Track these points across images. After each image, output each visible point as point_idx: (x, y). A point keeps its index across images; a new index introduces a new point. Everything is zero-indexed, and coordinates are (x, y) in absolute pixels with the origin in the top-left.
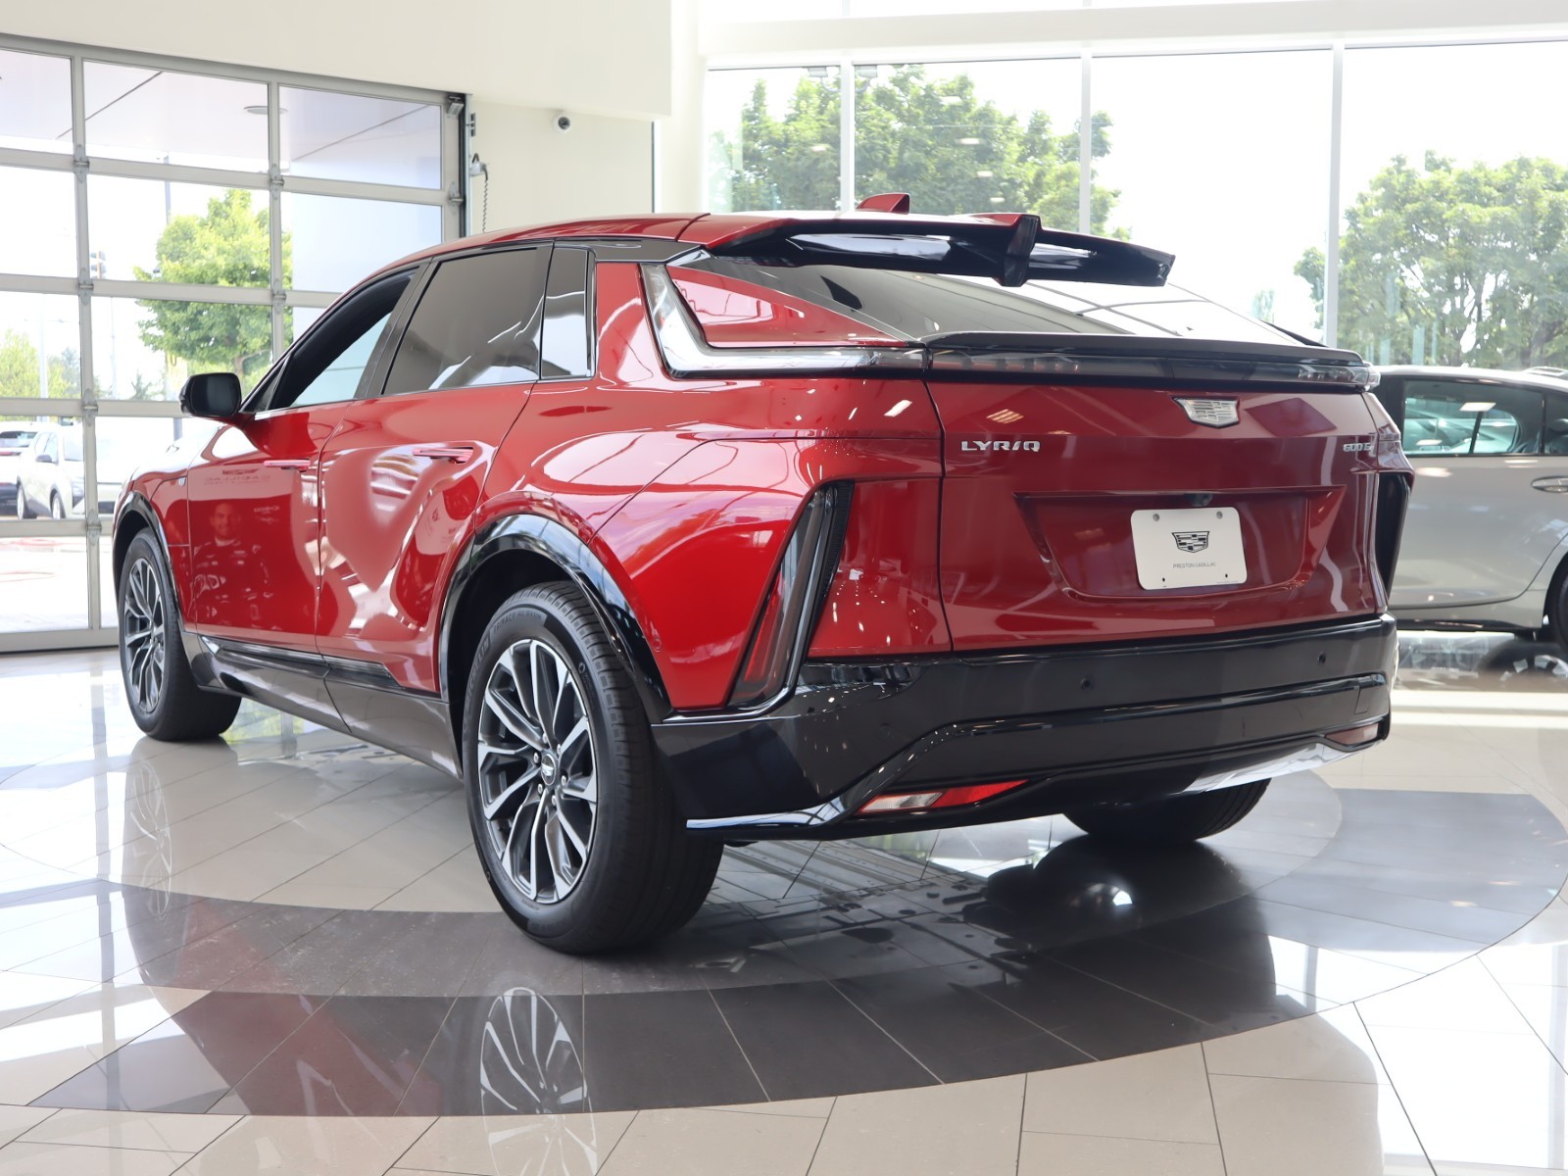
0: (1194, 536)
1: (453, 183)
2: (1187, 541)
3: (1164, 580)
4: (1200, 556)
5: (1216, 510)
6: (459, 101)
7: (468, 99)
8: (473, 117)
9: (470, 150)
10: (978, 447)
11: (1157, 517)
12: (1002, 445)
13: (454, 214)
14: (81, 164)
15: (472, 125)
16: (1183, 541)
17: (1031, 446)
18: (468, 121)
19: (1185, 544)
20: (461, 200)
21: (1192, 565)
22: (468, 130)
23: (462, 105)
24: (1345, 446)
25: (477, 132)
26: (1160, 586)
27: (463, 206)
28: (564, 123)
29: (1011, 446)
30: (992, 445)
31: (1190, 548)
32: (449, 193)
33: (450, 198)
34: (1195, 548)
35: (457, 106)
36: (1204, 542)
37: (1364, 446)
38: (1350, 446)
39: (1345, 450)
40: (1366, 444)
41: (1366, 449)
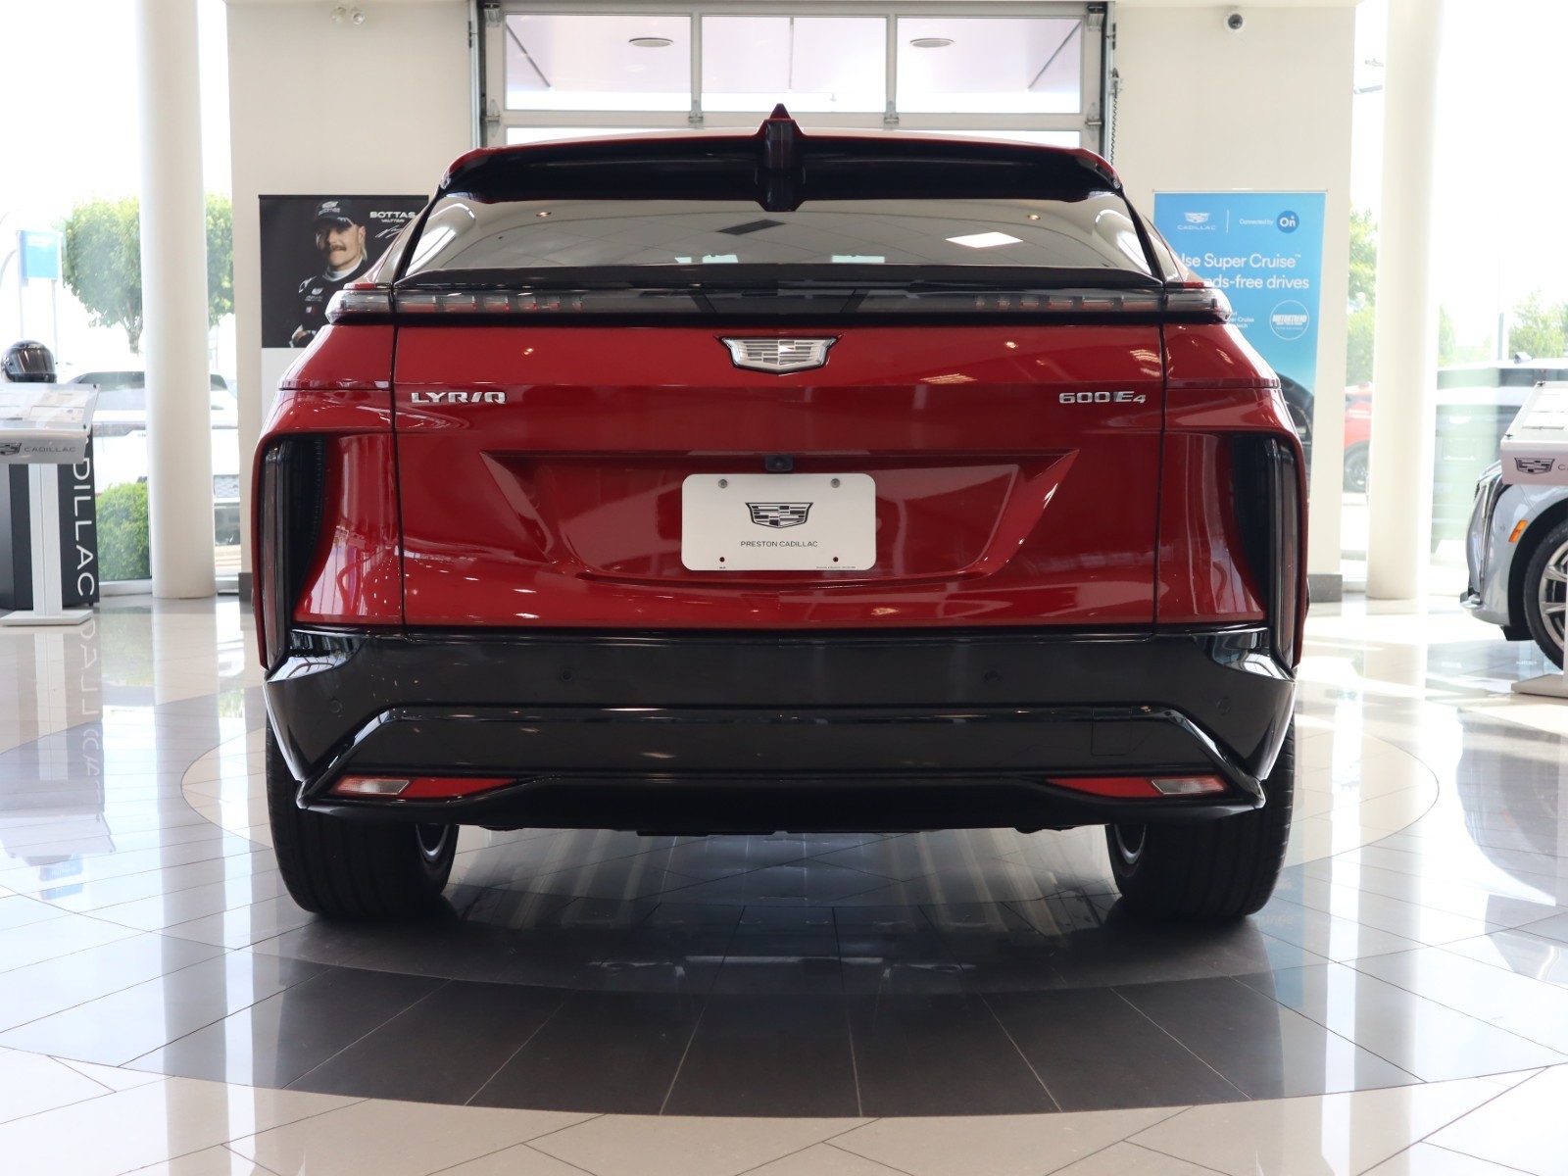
0: (781, 508)
1: (1093, 104)
2: (770, 514)
6: (1099, 11)
7: (1110, 7)
8: (1114, 27)
9: (1109, 67)
10: (431, 399)
11: (723, 483)
12: (460, 396)
13: (1093, 140)
15: (1114, 37)
16: (762, 514)
17: (495, 397)
18: (1109, 32)
19: (765, 517)
20: (1100, 123)
22: (1109, 42)
23: (1102, 15)
24: (1062, 395)
25: (1117, 44)
27: (1102, 128)
28: (1235, 21)
29: (470, 397)
30: (446, 396)
31: (775, 523)
32: (1088, 115)
33: (1087, 121)
34: (783, 523)
35: (1096, 17)
36: (801, 515)
37: (1112, 397)
38: (1076, 396)
39: (1062, 401)
40: (1121, 393)
41: (1119, 400)
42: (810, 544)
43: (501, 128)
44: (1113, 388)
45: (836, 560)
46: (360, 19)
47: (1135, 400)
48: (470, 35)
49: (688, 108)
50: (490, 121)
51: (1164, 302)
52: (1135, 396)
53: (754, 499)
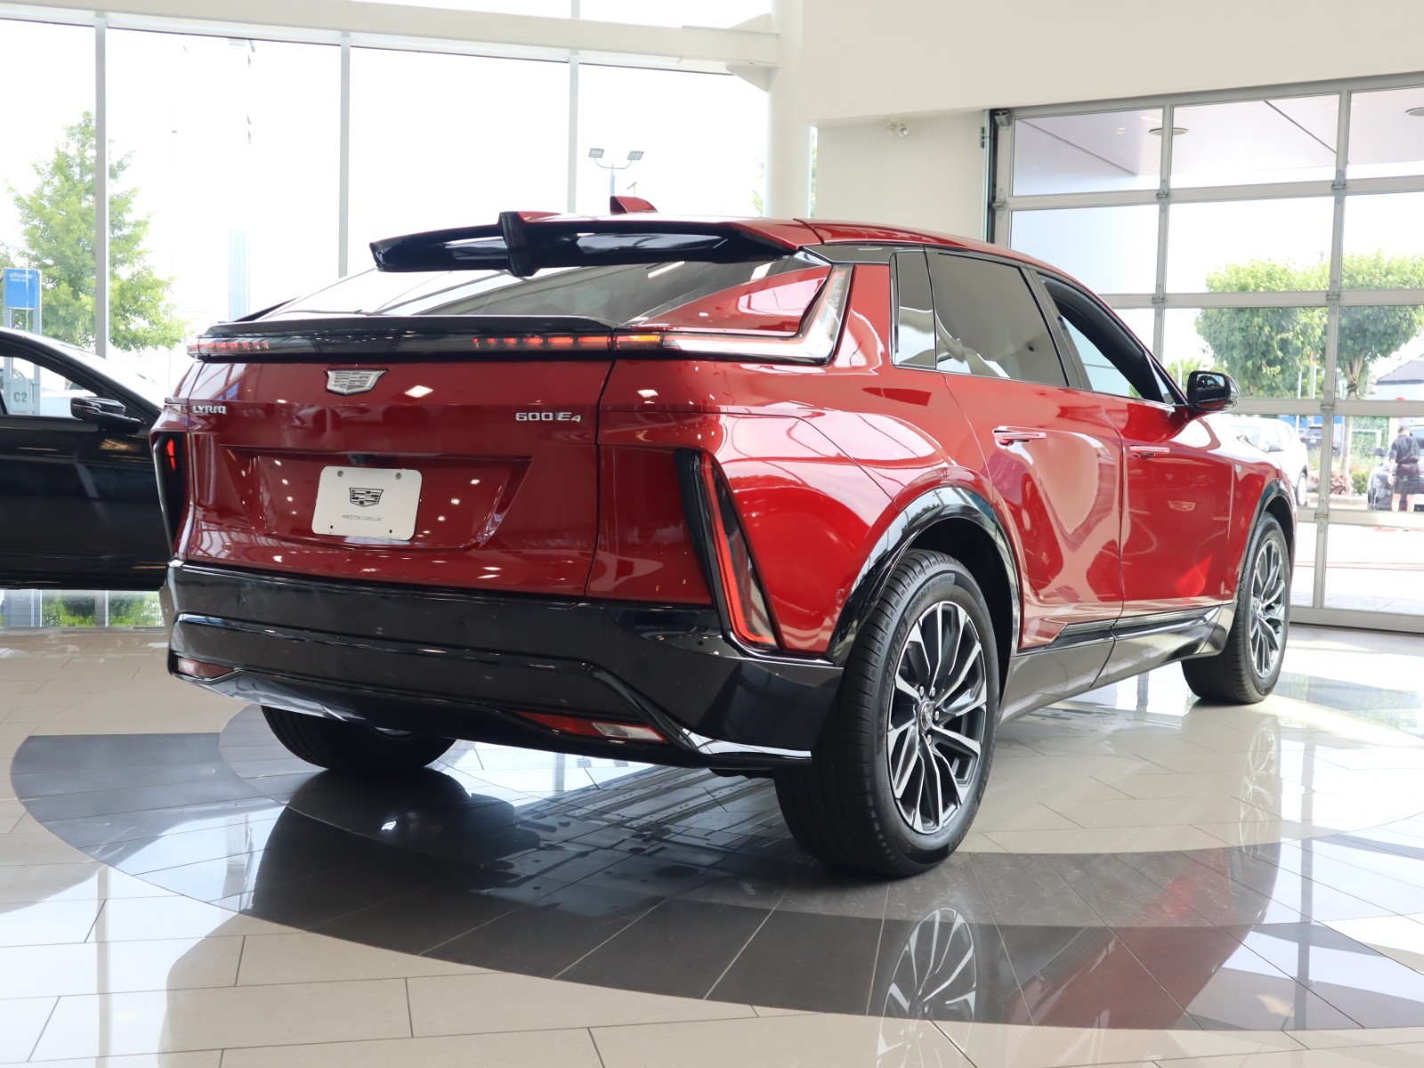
0: (369, 492)
2: (360, 496)
3: (332, 527)
4: (370, 510)
5: (396, 471)
10: (199, 410)
12: (209, 408)
14: (1164, 197)
16: (356, 496)
17: (222, 409)
19: (357, 498)
21: (359, 518)
24: (518, 415)
26: (327, 531)
29: (213, 409)
30: (205, 408)
31: (362, 503)
34: (366, 503)
36: (376, 498)
37: (554, 417)
38: (527, 415)
39: (518, 419)
40: (561, 414)
41: (560, 419)
42: (378, 519)
43: (1007, 211)
44: (556, 410)
45: (391, 531)
46: (906, 133)
47: (573, 419)
48: (983, 138)
49: (1157, 186)
50: (998, 207)
51: (614, 343)
52: (572, 416)
53: (354, 486)
